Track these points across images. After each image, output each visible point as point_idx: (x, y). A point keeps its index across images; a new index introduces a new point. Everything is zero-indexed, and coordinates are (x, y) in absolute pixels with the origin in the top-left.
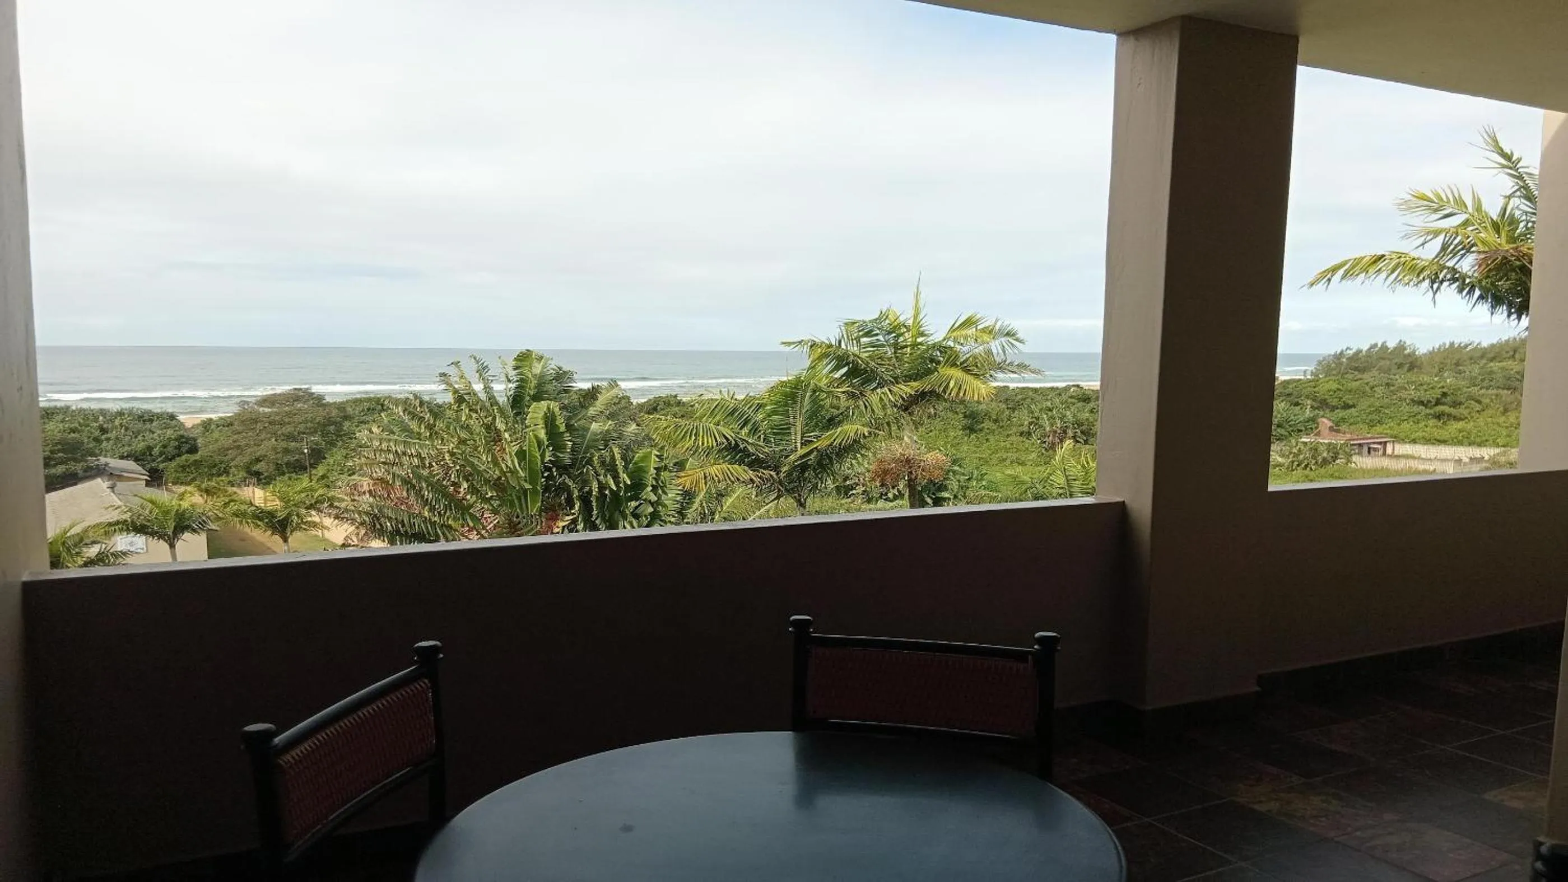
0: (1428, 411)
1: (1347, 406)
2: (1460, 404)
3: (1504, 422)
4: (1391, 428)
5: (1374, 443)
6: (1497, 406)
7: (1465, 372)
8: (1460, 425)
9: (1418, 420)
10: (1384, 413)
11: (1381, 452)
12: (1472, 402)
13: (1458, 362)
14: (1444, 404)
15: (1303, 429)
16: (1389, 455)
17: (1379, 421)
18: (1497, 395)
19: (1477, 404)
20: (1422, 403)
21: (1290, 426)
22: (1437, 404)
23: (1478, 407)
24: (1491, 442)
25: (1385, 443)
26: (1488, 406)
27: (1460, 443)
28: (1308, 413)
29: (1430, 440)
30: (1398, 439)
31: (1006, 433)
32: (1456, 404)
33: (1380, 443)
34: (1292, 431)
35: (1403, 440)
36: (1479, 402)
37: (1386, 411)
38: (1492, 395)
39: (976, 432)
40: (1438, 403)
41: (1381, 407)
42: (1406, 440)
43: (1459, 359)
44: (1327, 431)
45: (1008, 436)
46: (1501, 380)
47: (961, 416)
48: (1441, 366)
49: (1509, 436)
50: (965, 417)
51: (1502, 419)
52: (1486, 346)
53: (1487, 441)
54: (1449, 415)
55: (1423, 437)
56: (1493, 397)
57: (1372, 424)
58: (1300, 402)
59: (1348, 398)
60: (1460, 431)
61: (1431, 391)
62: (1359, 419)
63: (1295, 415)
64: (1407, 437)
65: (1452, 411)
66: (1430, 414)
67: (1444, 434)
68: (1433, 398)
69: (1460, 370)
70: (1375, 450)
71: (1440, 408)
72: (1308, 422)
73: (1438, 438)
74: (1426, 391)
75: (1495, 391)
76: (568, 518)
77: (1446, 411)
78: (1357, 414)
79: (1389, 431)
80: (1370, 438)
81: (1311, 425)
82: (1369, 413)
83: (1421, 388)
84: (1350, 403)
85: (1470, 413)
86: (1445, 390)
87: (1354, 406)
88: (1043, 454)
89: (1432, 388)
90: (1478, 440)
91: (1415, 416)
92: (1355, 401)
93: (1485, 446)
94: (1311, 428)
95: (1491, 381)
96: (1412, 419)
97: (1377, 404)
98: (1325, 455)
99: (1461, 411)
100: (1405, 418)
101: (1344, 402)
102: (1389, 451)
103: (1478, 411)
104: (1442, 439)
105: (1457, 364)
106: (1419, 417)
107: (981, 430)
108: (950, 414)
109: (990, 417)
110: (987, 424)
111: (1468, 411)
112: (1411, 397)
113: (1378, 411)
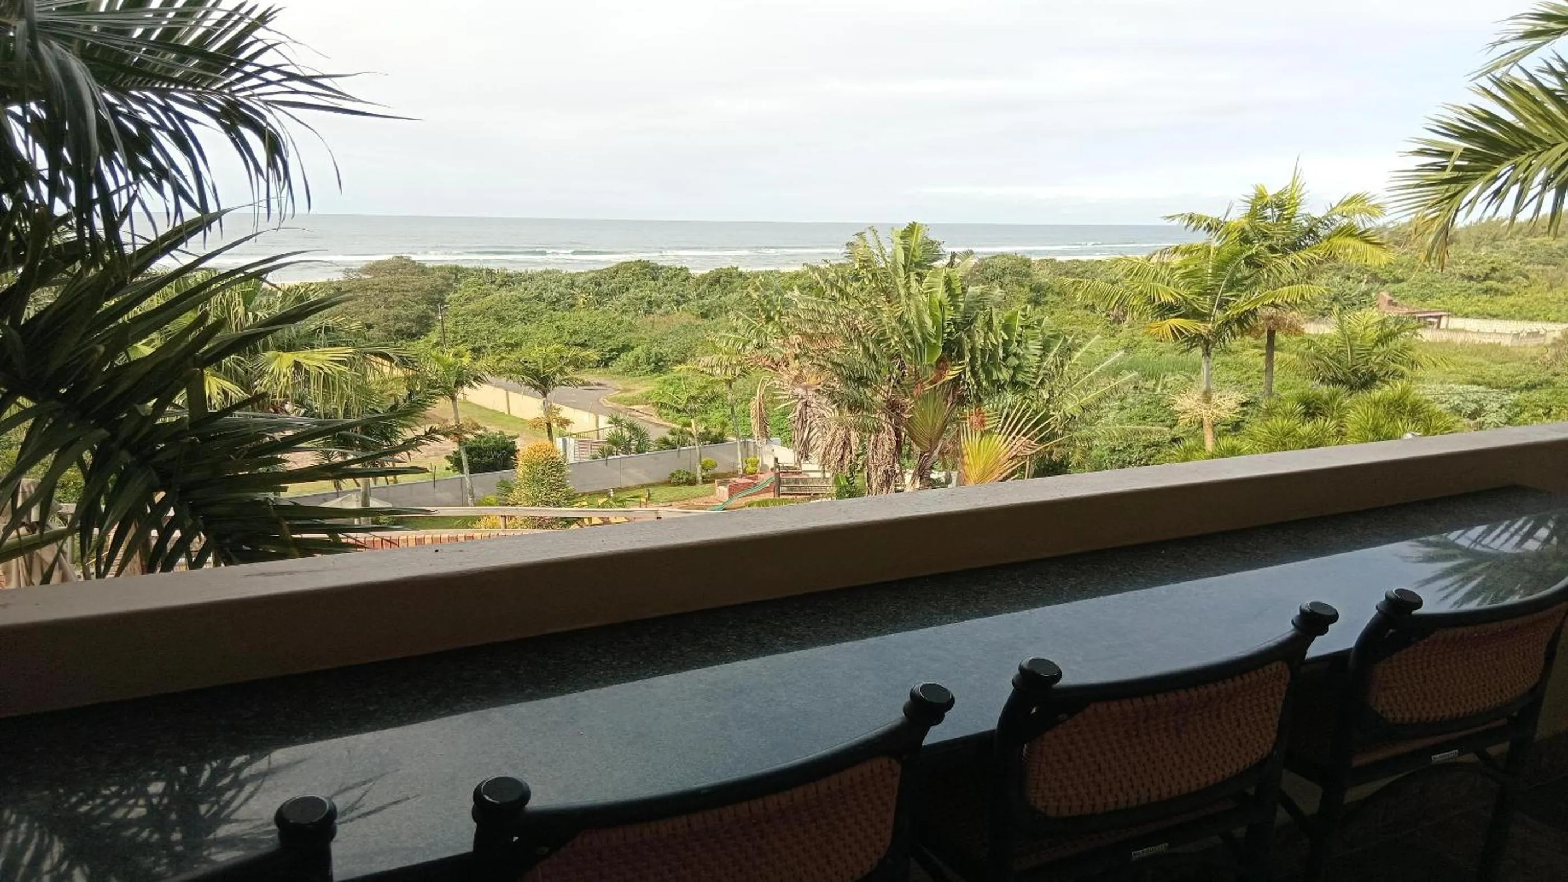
0: (1479, 286)
1: (1398, 281)
2: (1509, 279)
3: (1552, 298)
4: (1443, 302)
5: (1431, 317)
6: (1544, 281)
7: (1502, 247)
8: (1511, 300)
9: (1469, 295)
10: (1435, 287)
11: (1435, 326)
12: (1521, 277)
13: (1495, 238)
14: (1492, 279)
15: (1358, 302)
16: (1443, 329)
17: (1430, 296)
18: (1543, 271)
19: (1525, 280)
20: (1470, 278)
21: (1345, 300)
22: (1485, 280)
23: (1526, 282)
24: (1542, 317)
25: (1440, 317)
26: (1535, 281)
27: (1512, 318)
28: (1363, 287)
29: (1483, 314)
30: (1452, 314)
31: (1069, 306)
32: (1504, 279)
33: (1436, 317)
34: (1347, 305)
35: (1456, 314)
36: (1527, 277)
37: (1438, 285)
38: (1539, 271)
39: (1040, 304)
40: (1487, 277)
41: (1434, 281)
42: (1459, 314)
43: (1497, 234)
44: (1386, 304)
45: (1072, 309)
46: (1543, 256)
47: (1027, 289)
48: (1478, 241)
49: (1559, 311)
50: (1031, 290)
51: (1550, 295)
52: (1523, 221)
53: (1538, 315)
54: (1497, 291)
55: (1476, 312)
56: (1540, 272)
57: (1423, 299)
58: (1351, 276)
59: (1399, 273)
60: (1513, 306)
61: (1481, 267)
62: (1410, 293)
63: (1350, 289)
64: (1460, 311)
65: (1500, 286)
66: (1481, 289)
67: (1496, 309)
68: (1482, 273)
69: (1497, 245)
70: (1431, 323)
71: (1489, 283)
72: (1362, 295)
73: (1491, 312)
74: (1477, 265)
75: (1541, 267)
76: (957, 368)
77: (1494, 286)
78: (1408, 288)
79: (1441, 306)
80: (1427, 312)
81: (1364, 298)
82: (1422, 288)
83: (1471, 262)
84: (1401, 277)
85: (1517, 288)
86: (1495, 265)
87: (1403, 281)
88: (1108, 327)
89: (1482, 263)
90: (1530, 315)
91: (1466, 291)
92: (1405, 275)
93: (1536, 321)
94: (1365, 302)
95: (1532, 256)
96: (1463, 294)
97: (1429, 278)
98: (1392, 327)
99: (1509, 286)
100: (1456, 292)
101: (1394, 276)
102: (1443, 325)
103: (1525, 286)
104: (1494, 313)
105: (1494, 239)
106: (1470, 292)
107: (1046, 303)
108: (1016, 288)
109: (1052, 290)
110: (1050, 297)
111: (1515, 286)
112: (1461, 271)
113: (1430, 284)
